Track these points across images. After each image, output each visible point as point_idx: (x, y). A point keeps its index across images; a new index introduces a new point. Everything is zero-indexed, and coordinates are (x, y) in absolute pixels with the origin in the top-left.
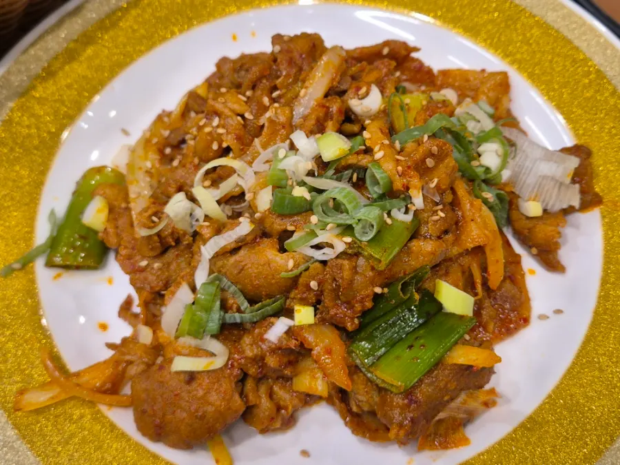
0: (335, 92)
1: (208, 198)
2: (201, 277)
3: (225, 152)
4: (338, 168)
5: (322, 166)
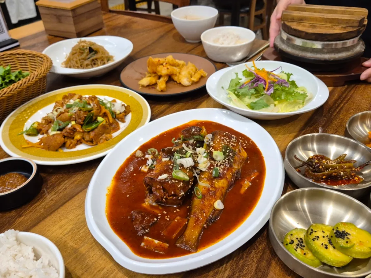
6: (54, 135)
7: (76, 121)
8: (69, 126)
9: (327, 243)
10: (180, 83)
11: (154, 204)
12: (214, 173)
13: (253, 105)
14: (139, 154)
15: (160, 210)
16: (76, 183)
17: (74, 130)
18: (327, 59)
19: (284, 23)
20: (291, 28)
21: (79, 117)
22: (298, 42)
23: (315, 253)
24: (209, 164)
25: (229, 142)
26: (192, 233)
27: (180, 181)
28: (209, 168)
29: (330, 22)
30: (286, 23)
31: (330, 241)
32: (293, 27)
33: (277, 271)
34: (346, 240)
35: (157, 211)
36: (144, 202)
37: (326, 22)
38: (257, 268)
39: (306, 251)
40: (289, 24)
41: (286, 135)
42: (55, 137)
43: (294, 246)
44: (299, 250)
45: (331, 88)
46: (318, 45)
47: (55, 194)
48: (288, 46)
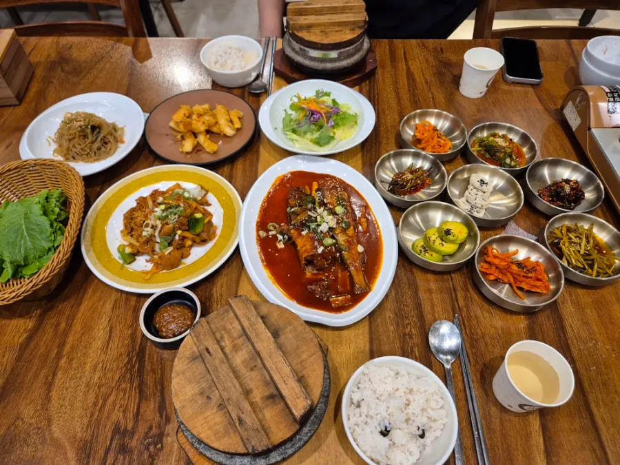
0: (154, 202)
1: (149, 229)
2: (158, 240)
3: (144, 222)
4: (166, 209)
5: (163, 211)
6: (170, 253)
7: (180, 229)
8: (177, 237)
9: (441, 242)
10: (225, 135)
11: (315, 272)
12: (344, 225)
13: (317, 140)
14: (263, 234)
15: (321, 274)
16: (224, 285)
17: (183, 238)
18: (346, 66)
19: (293, 32)
20: (305, 40)
21: (182, 224)
22: (315, 53)
23: (437, 252)
24: (336, 220)
25: (337, 193)
26: (359, 279)
27: (331, 245)
28: (338, 223)
29: (338, 26)
30: (296, 32)
31: (442, 240)
32: (306, 38)
33: (420, 275)
34: (452, 235)
35: (320, 277)
36: (306, 275)
37: (334, 26)
38: (407, 279)
39: (431, 253)
40: (299, 34)
41: (355, 158)
42: (172, 254)
43: (423, 253)
44: (426, 254)
45: (357, 87)
46: (334, 54)
47: (218, 305)
48: (305, 58)
